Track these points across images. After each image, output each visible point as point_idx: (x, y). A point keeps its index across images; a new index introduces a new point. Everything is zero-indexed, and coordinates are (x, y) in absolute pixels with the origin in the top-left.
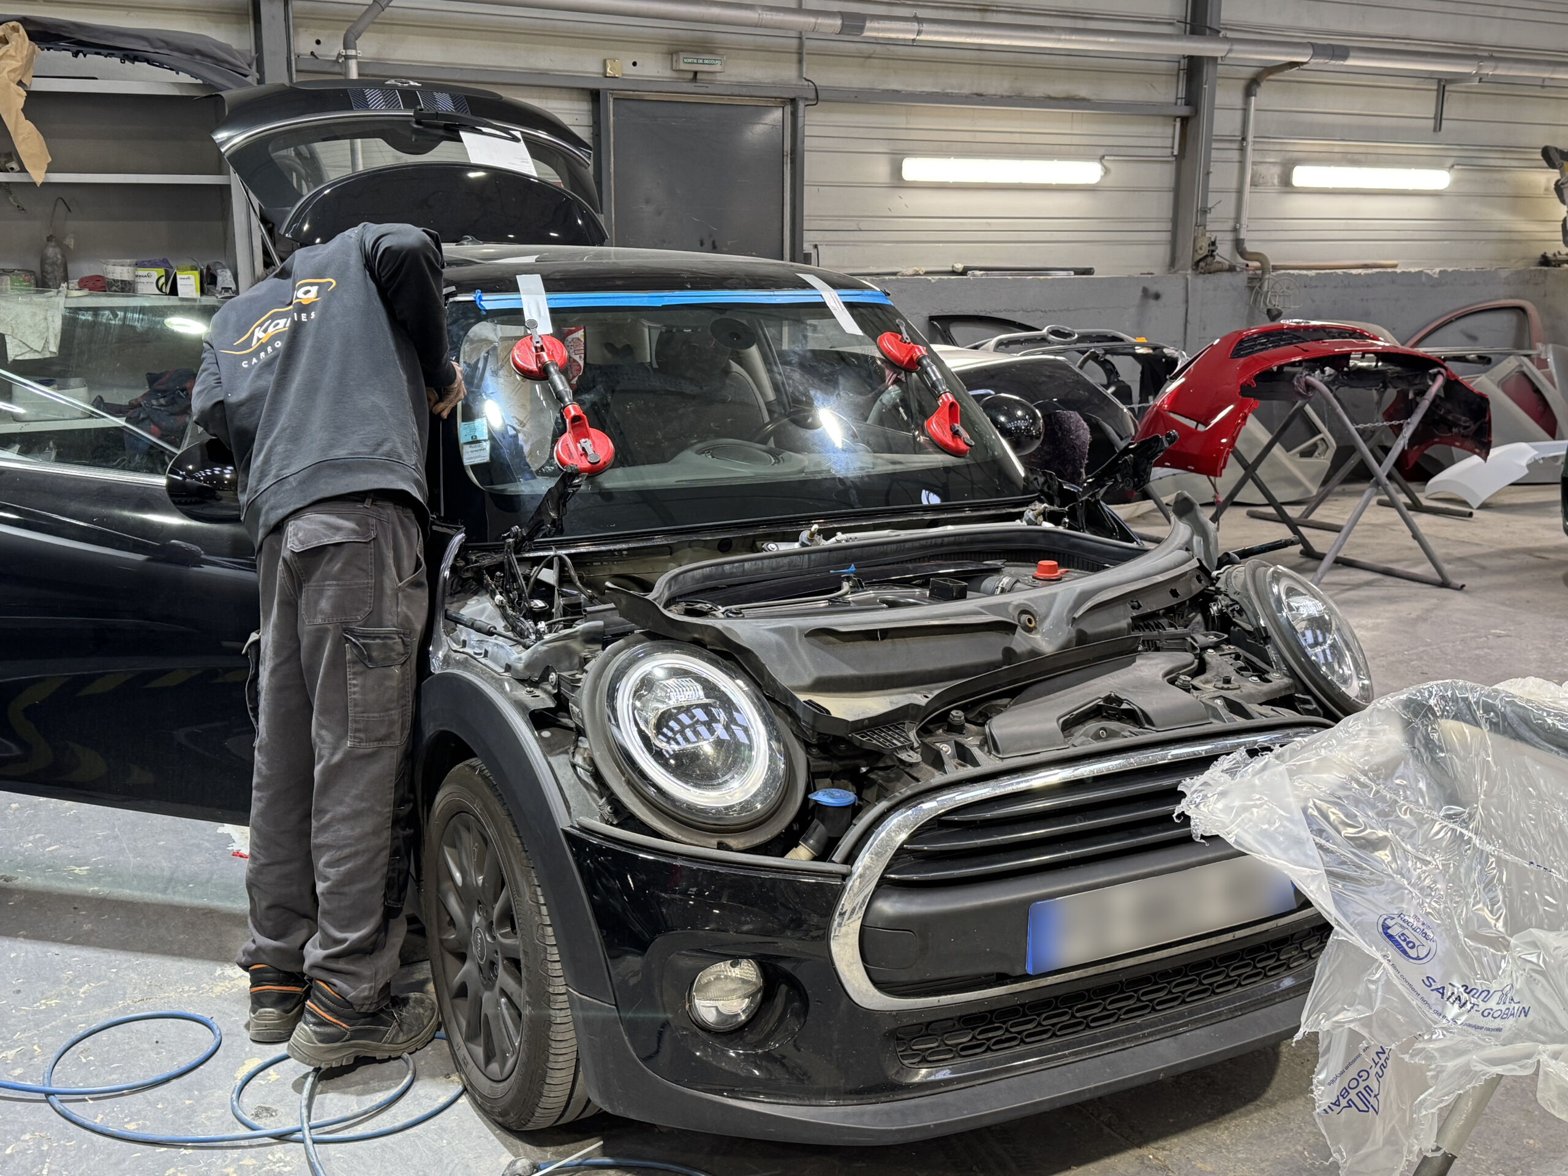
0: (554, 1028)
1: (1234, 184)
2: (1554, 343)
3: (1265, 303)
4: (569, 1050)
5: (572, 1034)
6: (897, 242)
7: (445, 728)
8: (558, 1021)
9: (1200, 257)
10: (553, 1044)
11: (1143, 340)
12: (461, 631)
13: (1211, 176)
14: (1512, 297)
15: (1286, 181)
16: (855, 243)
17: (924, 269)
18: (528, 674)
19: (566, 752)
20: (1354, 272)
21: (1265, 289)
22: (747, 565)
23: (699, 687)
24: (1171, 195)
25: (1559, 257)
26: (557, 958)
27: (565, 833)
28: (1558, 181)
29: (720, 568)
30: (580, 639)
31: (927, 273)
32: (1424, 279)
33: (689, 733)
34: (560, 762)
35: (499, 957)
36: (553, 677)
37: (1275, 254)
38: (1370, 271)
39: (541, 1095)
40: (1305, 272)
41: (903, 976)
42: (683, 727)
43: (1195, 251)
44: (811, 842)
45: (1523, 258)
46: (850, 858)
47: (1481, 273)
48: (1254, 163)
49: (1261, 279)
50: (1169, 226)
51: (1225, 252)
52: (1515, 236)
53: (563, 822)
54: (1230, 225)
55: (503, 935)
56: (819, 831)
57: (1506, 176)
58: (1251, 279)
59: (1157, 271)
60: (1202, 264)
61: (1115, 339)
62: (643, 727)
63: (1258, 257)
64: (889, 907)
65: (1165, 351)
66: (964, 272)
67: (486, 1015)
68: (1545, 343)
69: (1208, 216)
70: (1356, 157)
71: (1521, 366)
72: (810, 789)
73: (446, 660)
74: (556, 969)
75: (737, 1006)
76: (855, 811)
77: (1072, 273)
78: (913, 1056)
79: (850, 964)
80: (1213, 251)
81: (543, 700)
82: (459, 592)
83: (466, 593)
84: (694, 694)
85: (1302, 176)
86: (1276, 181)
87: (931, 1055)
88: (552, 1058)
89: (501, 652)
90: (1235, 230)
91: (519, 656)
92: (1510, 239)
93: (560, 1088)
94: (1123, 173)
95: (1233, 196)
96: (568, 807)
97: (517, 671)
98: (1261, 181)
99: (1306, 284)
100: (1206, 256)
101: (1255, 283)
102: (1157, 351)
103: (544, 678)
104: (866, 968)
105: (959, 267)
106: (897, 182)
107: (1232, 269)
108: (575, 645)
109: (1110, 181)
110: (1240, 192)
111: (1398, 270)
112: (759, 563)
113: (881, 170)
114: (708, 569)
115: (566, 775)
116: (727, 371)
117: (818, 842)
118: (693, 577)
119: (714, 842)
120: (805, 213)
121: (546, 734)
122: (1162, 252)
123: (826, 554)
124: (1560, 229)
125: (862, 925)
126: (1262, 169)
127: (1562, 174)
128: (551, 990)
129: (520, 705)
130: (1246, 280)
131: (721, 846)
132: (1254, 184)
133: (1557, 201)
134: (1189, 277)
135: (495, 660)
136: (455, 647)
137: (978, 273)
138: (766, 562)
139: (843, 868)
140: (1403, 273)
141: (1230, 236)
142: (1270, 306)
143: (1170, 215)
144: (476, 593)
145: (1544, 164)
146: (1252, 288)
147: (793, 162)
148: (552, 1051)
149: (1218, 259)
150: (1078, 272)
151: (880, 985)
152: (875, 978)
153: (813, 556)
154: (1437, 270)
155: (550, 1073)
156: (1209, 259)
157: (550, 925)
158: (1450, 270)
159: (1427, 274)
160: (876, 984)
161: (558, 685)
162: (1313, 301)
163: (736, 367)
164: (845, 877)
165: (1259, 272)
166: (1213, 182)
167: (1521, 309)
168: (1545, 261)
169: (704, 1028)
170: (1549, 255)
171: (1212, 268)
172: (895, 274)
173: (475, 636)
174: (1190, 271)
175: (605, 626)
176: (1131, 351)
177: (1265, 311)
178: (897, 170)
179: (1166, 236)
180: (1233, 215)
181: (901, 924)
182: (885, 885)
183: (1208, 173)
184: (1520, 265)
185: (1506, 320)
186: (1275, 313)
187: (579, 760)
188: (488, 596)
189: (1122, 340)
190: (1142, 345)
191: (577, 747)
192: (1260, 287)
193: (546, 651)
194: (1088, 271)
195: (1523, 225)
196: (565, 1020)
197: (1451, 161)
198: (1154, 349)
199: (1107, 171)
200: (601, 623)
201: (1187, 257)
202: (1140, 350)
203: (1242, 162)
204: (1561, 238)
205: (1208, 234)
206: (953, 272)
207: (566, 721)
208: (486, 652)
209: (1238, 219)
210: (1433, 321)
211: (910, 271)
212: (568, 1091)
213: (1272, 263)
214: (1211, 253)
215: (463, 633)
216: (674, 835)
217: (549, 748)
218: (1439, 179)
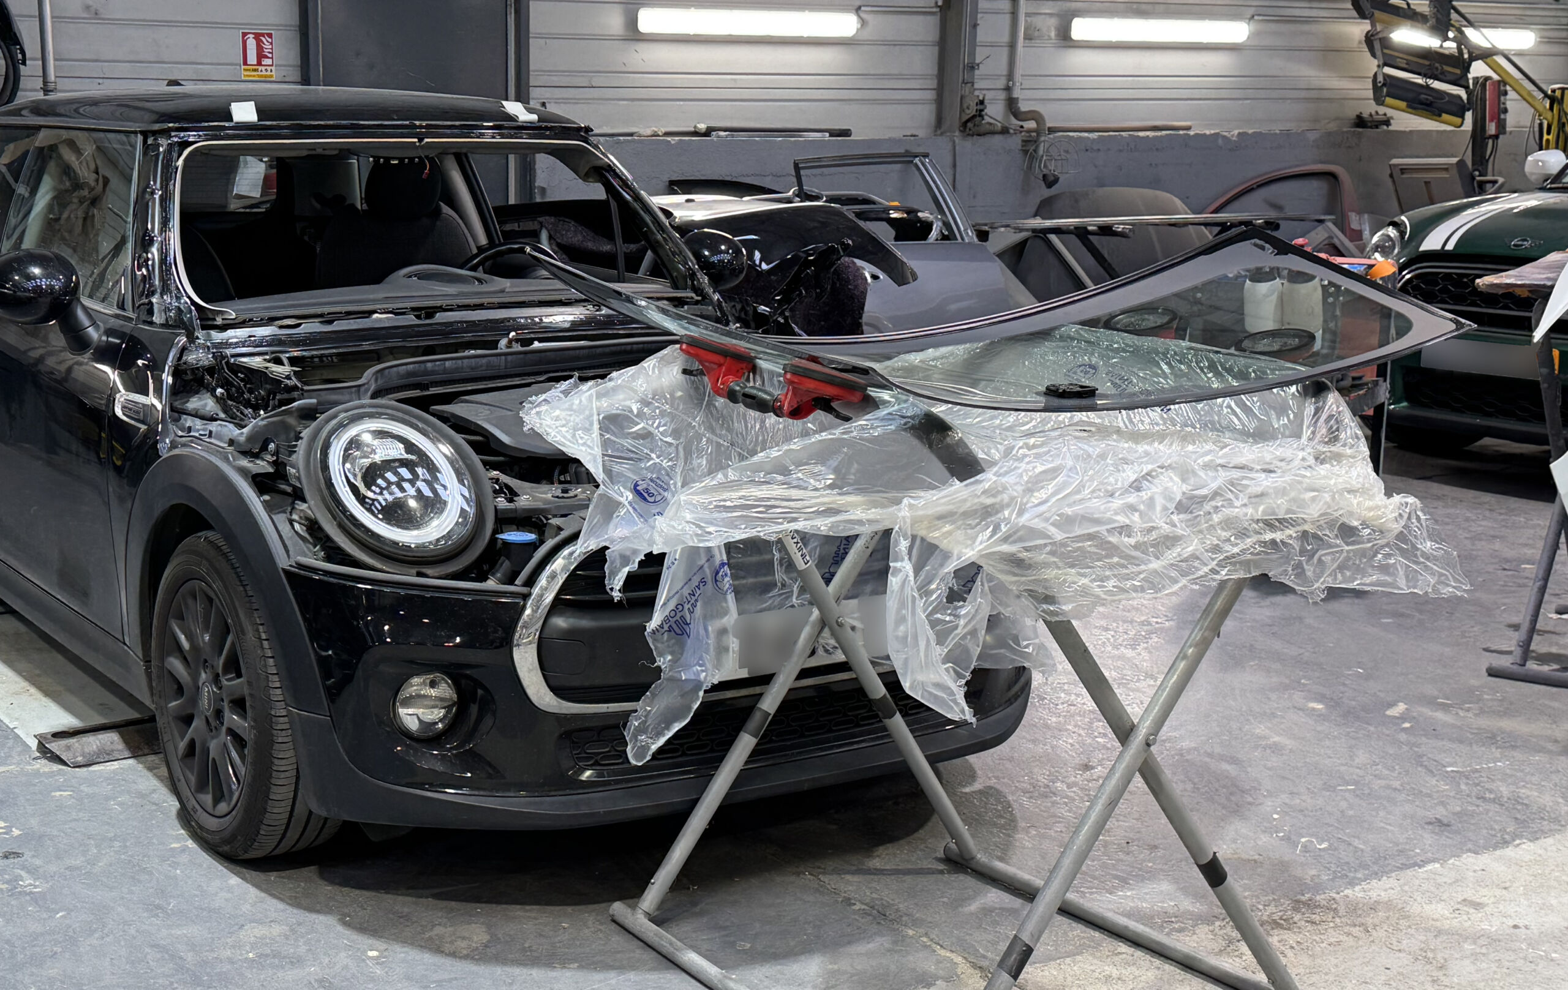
0: (276, 747)
1: (1006, 38)
2: (1372, 213)
3: (1040, 167)
4: (289, 768)
5: (291, 753)
6: (633, 100)
7: (174, 502)
8: (280, 740)
9: (967, 117)
10: (276, 761)
11: (896, 203)
12: (186, 420)
13: (978, 28)
14: (1322, 162)
15: (1064, 36)
16: (587, 101)
17: (664, 130)
18: (250, 446)
19: (284, 512)
20: (1141, 134)
21: (1041, 152)
22: (448, 364)
23: (402, 446)
24: (936, 49)
25: (1376, 117)
26: (278, 685)
27: (283, 570)
28: (1368, 32)
29: (423, 365)
30: (295, 414)
31: (667, 134)
32: (1220, 141)
33: (394, 488)
34: (281, 519)
35: (226, 704)
36: (272, 446)
37: (1053, 116)
38: (1159, 134)
39: (265, 811)
40: (1086, 134)
41: (576, 682)
42: (389, 483)
43: (962, 110)
44: (499, 575)
45: (1337, 119)
46: (531, 582)
47: (1287, 134)
48: (1027, 15)
49: (1036, 141)
50: (933, 84)
51: (995, 111)
52: (1326, 94)
53: (283, 562)
54: (1001, 83)
55: (228, 680)
56: (506, 565)
57: (1313, 28)
58: (1026, 142)
59: (921, 133)
60: (970, 125)
61: (867, 201)
62: (352, 480)
63: (1035, 116)
64: (560, 622)
65: (920, 214)
66: (708, 133)
67: (214, 759)
68: (1360, 213)
69: (977, 72)
70: (1144, 7)
71: (1331, 237)
72: (495, 531)
73: (174, 445)
74: (277, 694)
75: (435, 715)
76: (534, 546)
77: (827, 134)
78: (588, 759)
79: (530, 671)
80: (982, 110)
81: (263, 466)
82: (182, 392)
83: (188, 392)
84: (397, 451)
85: (1082, 28)
86: (1053, 34)
87: (602, 759)
88: (274, 774)
89: (225, 430)
90: (1008, 89)
91: (241, 434)
92: (1319, 98)
93: (283, 804)
94: (882, 25)
95: (1005, 52)
96: (287, 551)
97: (239, 444)
98: (1036, 34)
99: (1088, 148)
100: (974, 117)
101: (1030, 144)
102: (912, 215)
103: (264, 448)
104: (544, 675)
105: (702, 127)
106: (633, 34)
107: (1005, 131)
108: (291, 421)
109: (866, 35)
110: (1012, 46)
111: (1192, 133)
112: (459, 362)
113: (613, 21)
114: (411, 366)
115: (285, 528)
116: (438, 212)
117: (503, 575)
118: (398, 373)
119: (414, 571)
120: (532, 68)
121: (267, 497)
122: (926, 113)
123: (522, 356)
124: (1371, 86)
125: (540, 637)
126: (1038, 21)
127: (1373, 25)
128: (273, 713)
129: (243, 471)
130: (1020, 142)
131: (420, 574)
132: (1028, 37)
133: (1368, 54)
134: (957, 141)
135: (220, 439)
136: (180, 433)
137: (722, 133)
138: (466, 361)
139: (525, 590)
140: (1197, 134)
141: (1002, 95)
142: (1045, 171)
143: (935, 72)
144: (197, 393)
145: (1354, 13)
146: (1026, 152)
147: (517, 12)
148: (275, 768)
149: (987, 119)
150: (834, 133)
151: (558, 690)
152: (552, 683)
153: (510, 358)
154: (1236, 132)
155: (274, 789)
156: (978, 119)
157: (272, 657)
158: (1250, 131)
159: (1224, 137)
160: (554, 689)
161: (276, 453)
162: (1096, 166)
163: (446, 209)
164: (526, 597)
165: (1034, 134)
166: (982, 35)
167: (1332, 176)
168: (1361, 122)
169: (406, 734)
170: (1365, 115)
171: (982, 130)
172: (631, 135)
173: (198, 424)
174: (957, 133)
175: (319, 403)
176: (884, 216)
177: (1041, 177)
178: (632, 22)
179: (931, 95)
180: (1005, 73)
181: (571, 635)
182: (558, 605)
183: (975, 26)
184: (1332, 127)
185: (1316, 189)
186: (1052, 178)
187: (295, 517)
188: (209, 394)
189: (874, 203)
190: (896, 209)
191: (293, 508)
192: (1035, 151)
193: (265, 426)
194: (846, 133)
195: (1335, 83)
196: (285, 740)
197: (1251, 11)
198: (908, 213)
199: (863, 23)
200: (314, 401)
201: (953, 118)
202: (894, 215)
203: (1014, 14)
204: (1371, 96)
205: (977, 93)
206: (696, 133)
207: (284, 487)
208: (211, 432)
209: (1010, 76)
210: (1231, 190)
211: (649, 132)
212: (289, 809)
213: (1049, 124)
214: (980, 114)
215: (189, 421)
216: (378, 565)
217: (269, 507)
218: (1237, 31)
